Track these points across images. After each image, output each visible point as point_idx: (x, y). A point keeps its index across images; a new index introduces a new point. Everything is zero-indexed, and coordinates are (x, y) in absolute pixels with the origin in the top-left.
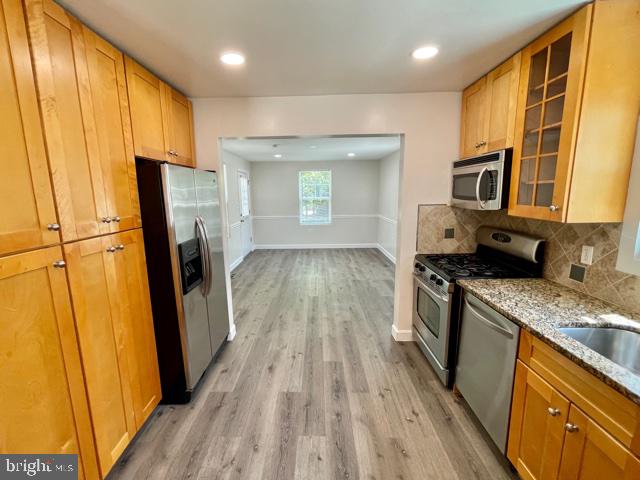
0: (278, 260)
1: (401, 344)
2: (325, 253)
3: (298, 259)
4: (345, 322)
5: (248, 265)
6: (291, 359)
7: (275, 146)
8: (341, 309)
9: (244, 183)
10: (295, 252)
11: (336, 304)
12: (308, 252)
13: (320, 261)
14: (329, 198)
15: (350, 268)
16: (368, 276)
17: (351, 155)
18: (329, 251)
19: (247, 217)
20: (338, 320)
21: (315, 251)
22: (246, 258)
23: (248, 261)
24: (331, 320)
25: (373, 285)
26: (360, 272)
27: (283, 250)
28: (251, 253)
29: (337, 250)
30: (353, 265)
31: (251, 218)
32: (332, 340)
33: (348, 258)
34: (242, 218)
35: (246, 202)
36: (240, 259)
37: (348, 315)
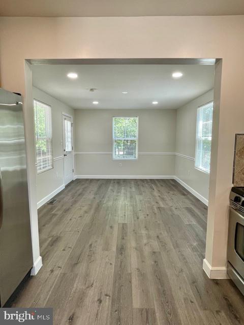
0: (94, 188)
1: (216, 282)
2: (133, 183)
3: (110, 188)
4: (154, 253)
5: (69, 191)
6: (96, 304)
7: (92, 90)
8: (149, 237)
9: (68, 125)
10: (108, 181)
11: (144, 232)
12: (118, 182)
13: (128, 189)
14: (136, 139)
15: (154, 196)
16: (171, 204)
17: (155, 103)
18: (136, 181)
19: (70, 152)
20: (147, 251)
21: (125, 180)
22: (67, 186)
23: (70, 188)
24: (139, 250)
25: (176, 212)
26: (163, 199)
27: (98, 180)
28: (72, 182)
29: (143, 180)
30: (156, 193)
31: (74, 153)
32: (142, 275)
33: (151, 188)
34: (65, 153)
35: (70, 140)
36: (62, 187)
37: (156, 245)
